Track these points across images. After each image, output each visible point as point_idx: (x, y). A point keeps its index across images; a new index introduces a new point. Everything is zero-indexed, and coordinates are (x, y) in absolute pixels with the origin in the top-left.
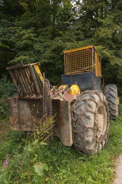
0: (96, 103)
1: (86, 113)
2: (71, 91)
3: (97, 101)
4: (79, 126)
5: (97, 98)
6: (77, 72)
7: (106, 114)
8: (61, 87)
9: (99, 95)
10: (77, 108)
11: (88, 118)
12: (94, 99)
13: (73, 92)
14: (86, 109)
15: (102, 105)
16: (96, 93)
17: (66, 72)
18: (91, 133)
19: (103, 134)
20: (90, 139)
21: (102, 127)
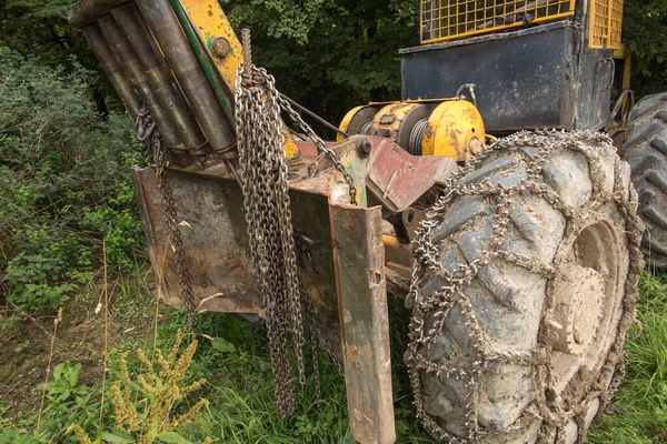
0: (562, 211)
1: (493, 270)
2: (430, 132)
3: (569, 201)
4: (444, 340)
5: (573, 181)
6: (485, 29)
7: (623, 263)
8: (386, 110)
9: (588, 162)
10: (446, 236)
11: (504, 301)
12: (554, 185)
13: (441, 138)
14: (495, 247)
15: (604, 215)
16: (573, 150)
17: (427, 36)
19: (592, 365)
20: (507, 414)
21: (587, 337)
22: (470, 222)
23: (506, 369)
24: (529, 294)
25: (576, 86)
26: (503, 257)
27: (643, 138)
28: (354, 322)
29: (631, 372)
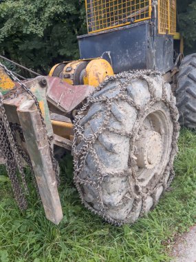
0: (135, 107)
1: (104, 136)
2: (86, 75)
3: (138, 102)
4: (86, 169)
5: (140, 93)
6: (115, 26)
7: (171, 128)
8: (68, 65)
9: (148, 84)
10: (86, 122)
11: (110, 149)
12: (131, 96)
14: (105, 126)
15: (159, 107)
16: (141, 79)
17: (90, 30)
18: (117, 184)
19: (160, 172)
20: (116, 199)
21: (155, 161)
22: (95, 115)
23: (112, 180)
24: (121, 146)
25: (154, 51)
26: (108, 130)
27: (185, 74)
28: (36, 166)
29: (177, 173)
